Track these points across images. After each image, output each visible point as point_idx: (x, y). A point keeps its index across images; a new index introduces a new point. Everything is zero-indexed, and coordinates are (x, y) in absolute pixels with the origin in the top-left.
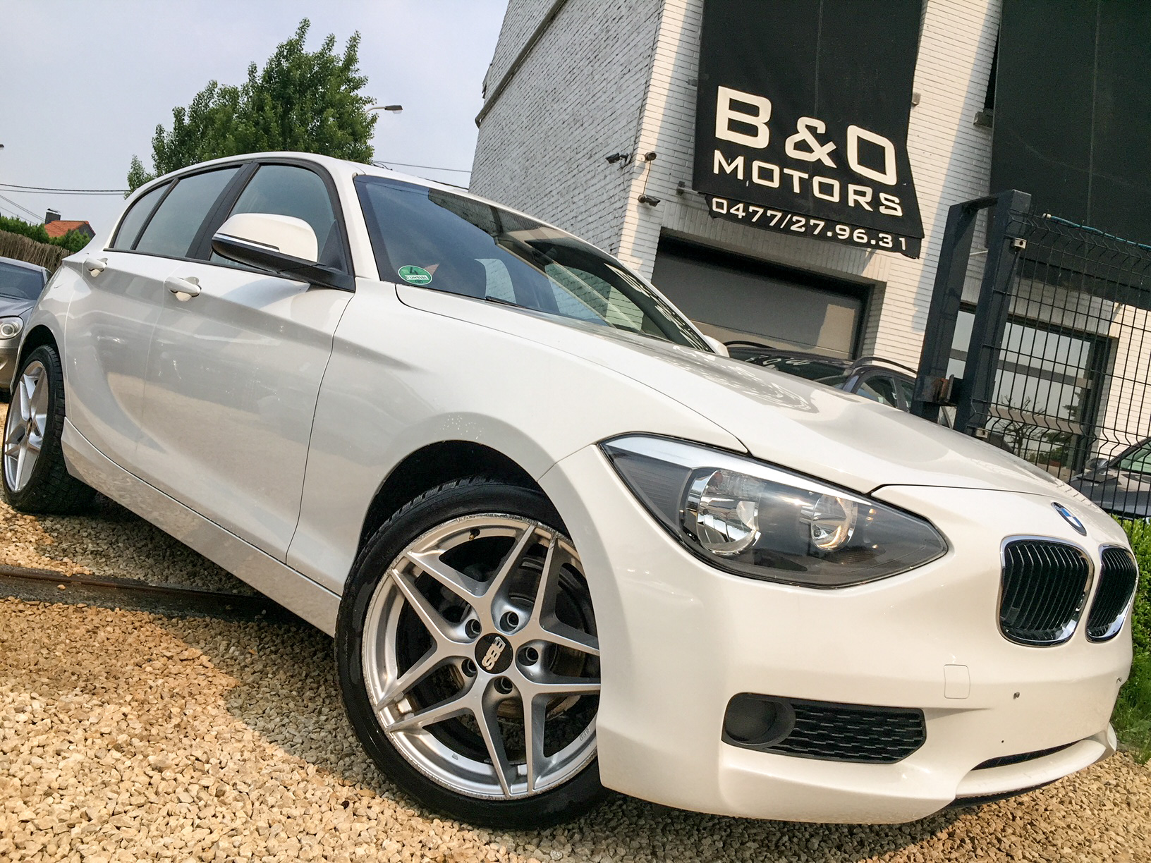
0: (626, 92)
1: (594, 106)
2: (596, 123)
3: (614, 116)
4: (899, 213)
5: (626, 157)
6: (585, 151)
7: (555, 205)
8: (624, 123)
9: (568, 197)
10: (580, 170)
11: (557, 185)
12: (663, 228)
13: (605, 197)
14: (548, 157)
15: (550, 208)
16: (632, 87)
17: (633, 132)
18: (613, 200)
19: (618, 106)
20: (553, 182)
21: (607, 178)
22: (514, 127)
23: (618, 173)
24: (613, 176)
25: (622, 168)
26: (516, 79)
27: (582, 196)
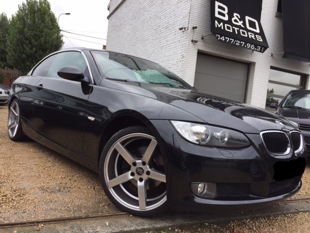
0: (181, 8)
1: (166, 12)
2: (167, 18)
3: (176, 16)
4: (262, 40)
5: (185, 28)
6: (163, 26)
7: (151, 43)
8: (182, 17)
9: (158, 40)
10: (162, 32)
11: (152, 37)
12: (198, 50)
13: (176, 40)
14: (144, 28)
15: (149, 44)
16: (183, 7)
17: (187, 20)
18: (180, 41)
19: (178, 12)
20: (149, 36)
21: (177, 35)
22: (126, 19)
23: (182, 33)
24: (179, 34)
25: (183, 32)
26: (124, 5)
27: (164, 40)
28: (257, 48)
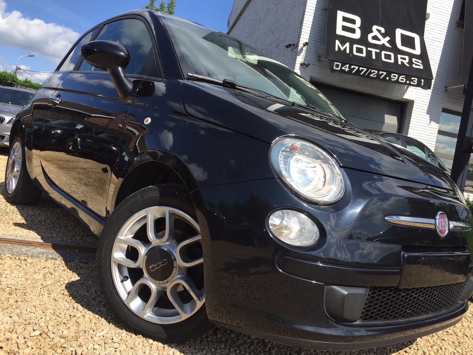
0: (294, 16)
1: (279, 24)
2: (279, 32)
3: (288, 28)
4: (422, 67)
5: (294, 45)
6: (275, 45)
8: (293, 30)
16: (297, 13)
17: (297, 34)
19: (290, 23)
23: (291, 52)
24: (288, 54)
26: (242, 17)
28: (412, 81)
